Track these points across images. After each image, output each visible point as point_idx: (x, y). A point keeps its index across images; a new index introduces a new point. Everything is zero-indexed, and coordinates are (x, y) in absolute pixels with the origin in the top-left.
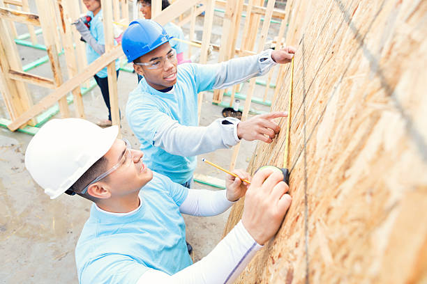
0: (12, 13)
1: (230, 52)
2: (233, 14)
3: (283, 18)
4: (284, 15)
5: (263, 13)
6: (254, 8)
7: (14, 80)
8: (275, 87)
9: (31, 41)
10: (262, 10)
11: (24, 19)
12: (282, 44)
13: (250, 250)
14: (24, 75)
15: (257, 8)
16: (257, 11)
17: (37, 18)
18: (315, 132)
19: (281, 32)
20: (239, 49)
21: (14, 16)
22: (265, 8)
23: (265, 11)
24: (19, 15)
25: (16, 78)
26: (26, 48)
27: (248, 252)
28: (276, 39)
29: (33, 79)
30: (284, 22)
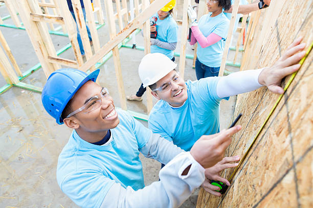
0: (46, 17)
7: (52, 63)
8: (243, 51)
9: (62, 31)
11: (54, 20)
14: (58, 59)
17: (62, 19)
21: (47, 19)
24: (50, 18)
25: (53, 61)
26: (59, 36)
29: (63, 62)
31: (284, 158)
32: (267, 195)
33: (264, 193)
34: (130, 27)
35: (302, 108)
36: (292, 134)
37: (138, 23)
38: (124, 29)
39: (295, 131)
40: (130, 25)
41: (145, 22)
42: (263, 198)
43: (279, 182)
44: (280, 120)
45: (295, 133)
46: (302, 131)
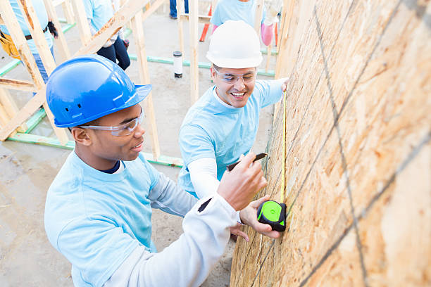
8: (277, 54)
31: (339, 210)
32: (318, 266)
33: (314, 264)
35: (360, 132)
36: (349, 172)
37: (123, 18)
39: (352, 168)
40: (111, 22)
42: (314, 271)
43: (335, 247)
44: (330, 151)
45: (353, 172)
46: (362, 168)
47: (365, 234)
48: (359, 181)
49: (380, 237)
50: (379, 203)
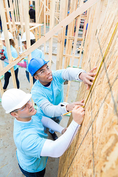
1: (61, 56)
2: (61, 41)
3: (82, 40)
4: (82, 39)
5: (73, 39)
6: (69, 37)
10: (73, 38)
12: (83, 49)
13: (77, 127)
15: (71, 37)
16: (70, 38)
18: (95, 119)
19: (82, 45)
20: (64, 54)
22: (74, 37)
23: (74, 38)
27: (77, 128)
28: (80, 47)
30: (82, 42)
31: (90, 121)
32: (85, 137)
33: (84, 137)
34: (20, 57)
35: (95, 99)
36: (92, 110)
37: (25, 55)
38: (17, 58)
39: (93, 109)
40: (21, 56)
41: (29, 55)
42: (83, 139)
43: (88, 131)
44: (89, 104)
45: (93, 110)
46: (94, 109)
47: (93, 125)
48: (94, 112)
49: (96, 125)
50: (96, 117)
